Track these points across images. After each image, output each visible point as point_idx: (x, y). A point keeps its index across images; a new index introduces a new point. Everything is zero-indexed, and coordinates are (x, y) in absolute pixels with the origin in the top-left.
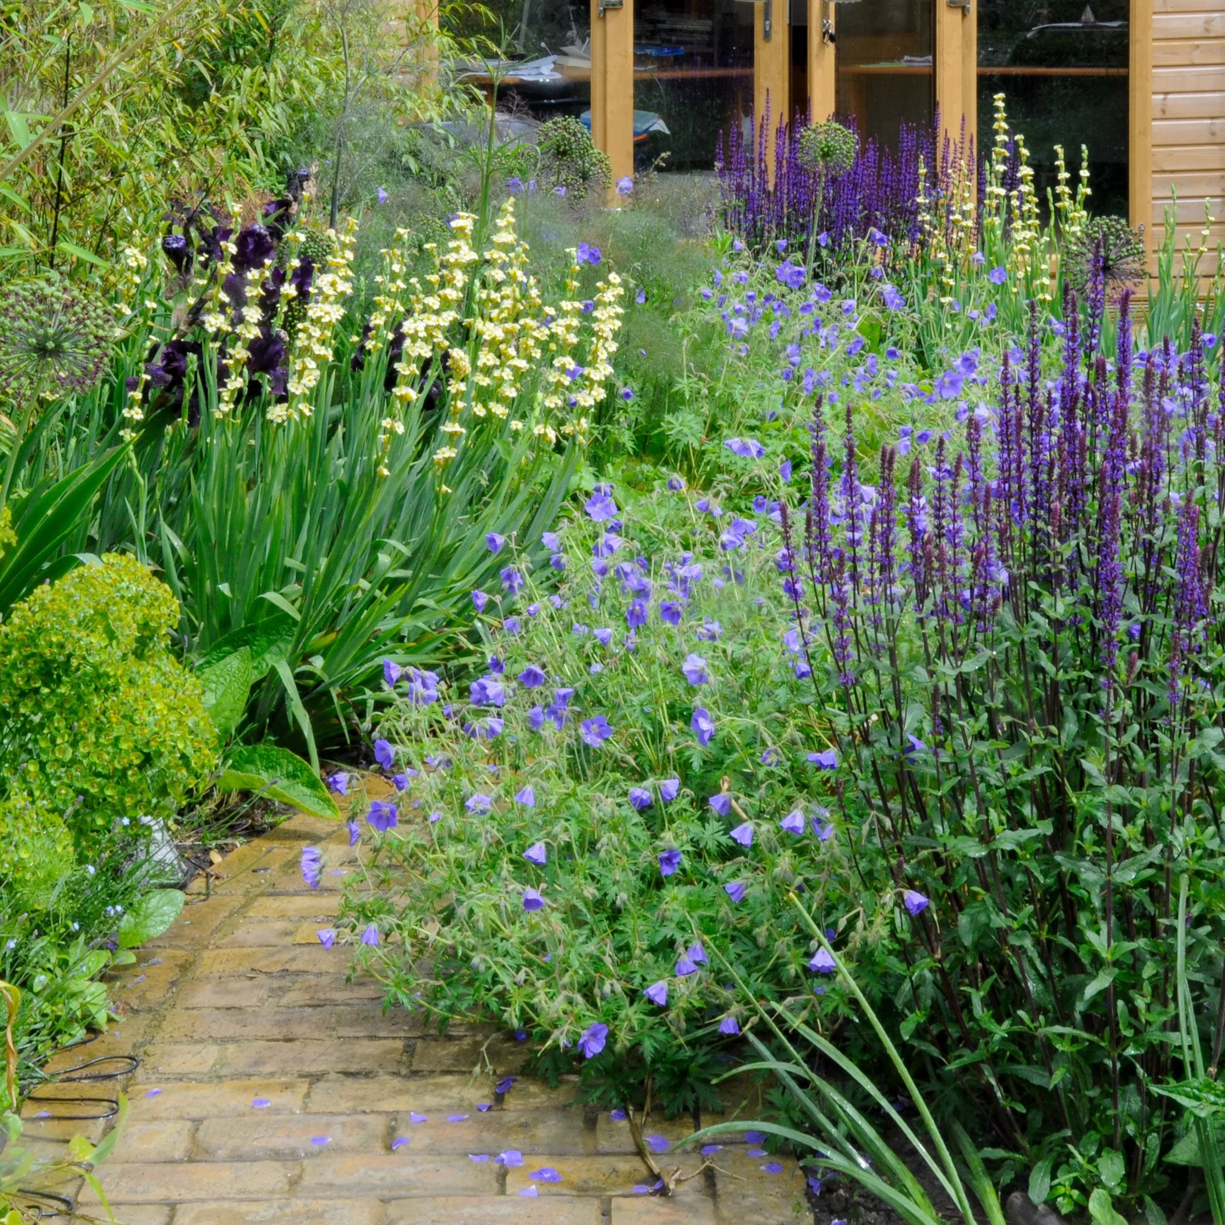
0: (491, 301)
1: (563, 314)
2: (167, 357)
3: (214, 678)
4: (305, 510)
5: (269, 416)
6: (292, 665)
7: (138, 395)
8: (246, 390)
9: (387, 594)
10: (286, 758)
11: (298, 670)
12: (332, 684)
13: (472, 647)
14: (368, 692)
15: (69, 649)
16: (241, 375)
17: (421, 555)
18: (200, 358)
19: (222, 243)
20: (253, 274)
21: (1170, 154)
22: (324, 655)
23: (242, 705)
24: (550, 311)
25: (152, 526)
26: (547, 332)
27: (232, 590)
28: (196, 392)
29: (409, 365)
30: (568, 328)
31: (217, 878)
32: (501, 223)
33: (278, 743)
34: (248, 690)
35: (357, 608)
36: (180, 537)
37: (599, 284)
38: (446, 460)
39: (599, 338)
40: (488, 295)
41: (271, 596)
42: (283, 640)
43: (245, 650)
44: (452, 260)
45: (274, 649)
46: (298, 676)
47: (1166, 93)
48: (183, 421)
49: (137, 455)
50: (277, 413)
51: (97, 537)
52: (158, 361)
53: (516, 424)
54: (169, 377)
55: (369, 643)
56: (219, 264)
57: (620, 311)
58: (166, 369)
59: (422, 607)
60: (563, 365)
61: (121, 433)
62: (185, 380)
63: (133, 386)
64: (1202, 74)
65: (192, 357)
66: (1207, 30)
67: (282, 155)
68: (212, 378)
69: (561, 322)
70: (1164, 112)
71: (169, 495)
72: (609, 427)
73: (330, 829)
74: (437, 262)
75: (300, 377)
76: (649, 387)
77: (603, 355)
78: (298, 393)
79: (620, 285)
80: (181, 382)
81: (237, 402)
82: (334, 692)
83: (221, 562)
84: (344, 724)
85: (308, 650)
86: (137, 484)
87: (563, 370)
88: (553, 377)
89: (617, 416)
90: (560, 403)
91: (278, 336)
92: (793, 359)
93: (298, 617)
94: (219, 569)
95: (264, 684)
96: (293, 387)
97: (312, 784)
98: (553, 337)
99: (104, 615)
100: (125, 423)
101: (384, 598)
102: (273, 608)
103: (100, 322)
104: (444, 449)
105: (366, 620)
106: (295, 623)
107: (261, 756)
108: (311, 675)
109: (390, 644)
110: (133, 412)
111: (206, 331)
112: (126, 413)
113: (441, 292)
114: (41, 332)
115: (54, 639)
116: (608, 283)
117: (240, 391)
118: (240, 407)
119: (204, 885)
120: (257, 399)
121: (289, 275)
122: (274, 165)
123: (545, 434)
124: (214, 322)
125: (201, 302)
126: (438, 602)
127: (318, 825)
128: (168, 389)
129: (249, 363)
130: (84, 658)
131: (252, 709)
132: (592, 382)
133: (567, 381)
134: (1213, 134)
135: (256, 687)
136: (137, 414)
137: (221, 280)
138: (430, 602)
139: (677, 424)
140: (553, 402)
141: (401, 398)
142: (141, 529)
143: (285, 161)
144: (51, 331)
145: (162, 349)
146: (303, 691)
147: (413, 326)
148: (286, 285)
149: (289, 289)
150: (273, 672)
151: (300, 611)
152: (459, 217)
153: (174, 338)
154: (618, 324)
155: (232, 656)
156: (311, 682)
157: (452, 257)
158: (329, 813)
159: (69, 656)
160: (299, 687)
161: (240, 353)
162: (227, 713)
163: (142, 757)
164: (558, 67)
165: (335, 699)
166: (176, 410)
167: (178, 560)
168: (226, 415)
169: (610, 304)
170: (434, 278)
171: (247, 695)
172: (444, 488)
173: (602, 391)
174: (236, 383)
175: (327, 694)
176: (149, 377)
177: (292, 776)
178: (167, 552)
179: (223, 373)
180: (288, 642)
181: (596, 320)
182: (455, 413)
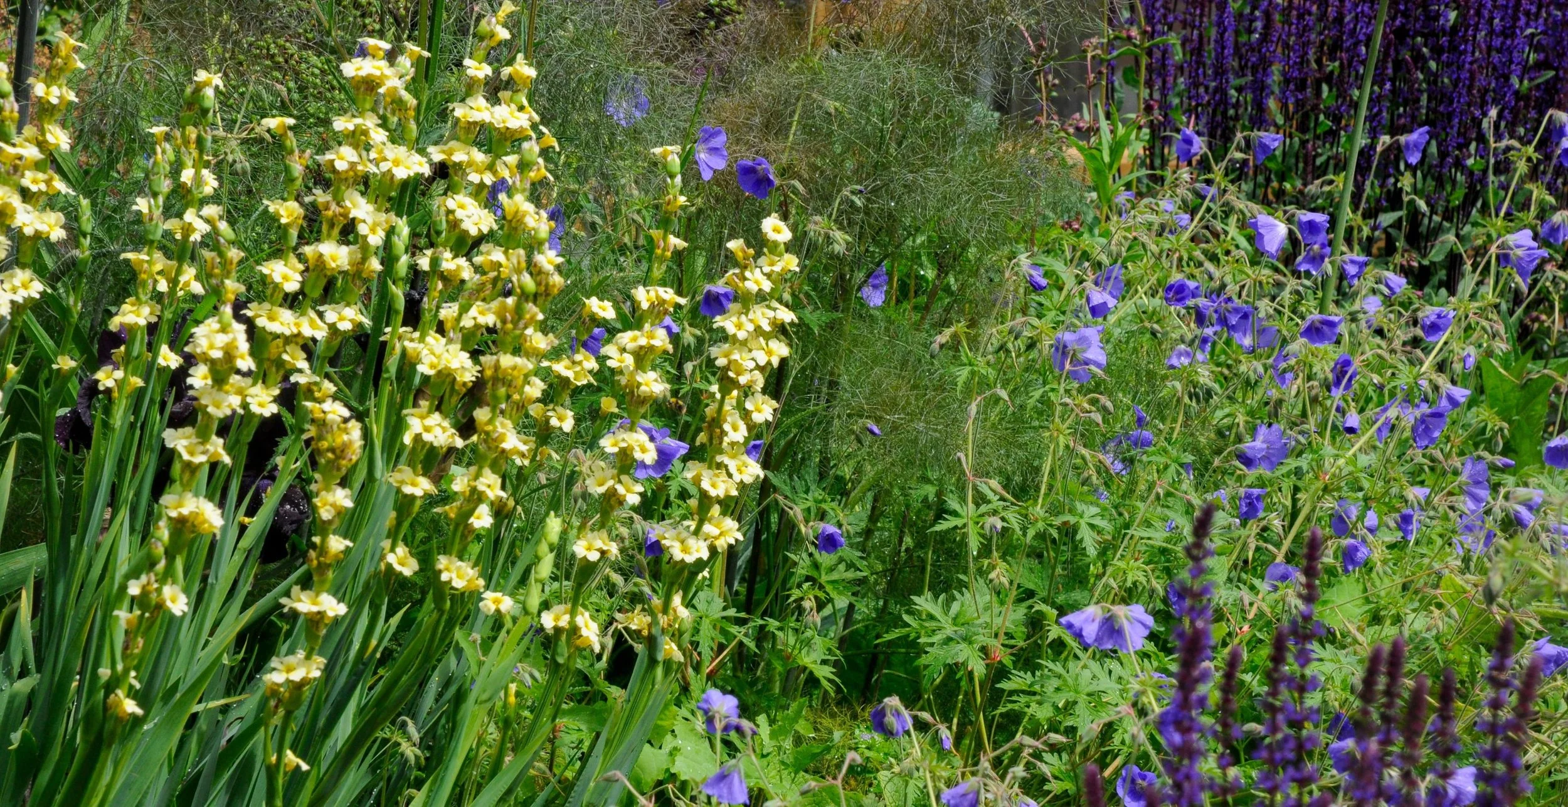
0: (445, 278)
1: (632, 319)
24: (603, 309)
26: (592, 364)
30: (642, 356)
32: (477, 72)
37: (735, 245)
38: (297, 686)
39: (727, 384)
40: (437, 263)
44: (341, 166)
53: (497, 602)
57: (787, 316)
60: (627, 452)
69: (626, 338)
72: (773, 624)
74: (297, 168)
76: (886, 529)
77: (736, 432)
79: (789, 248)
87: (625, 464)
88: (597, 480)
89: (796, 594)
90: (614, 549)
98: (606, 378)
104: (293, 660)
113: (308, 250)
116: (759, 244)
123: (574, 630)
132: (705, 500)
133: (633, 492)
140: (596, 546)
141: (180, 525)
152: (363, 53)
154: (780, 349)
157: (343, 158)
169: (761, 297)
170: (288, 211)
172: (291, 759)
173: (730, 524)
181: (723, 337)
182: (322, 567)
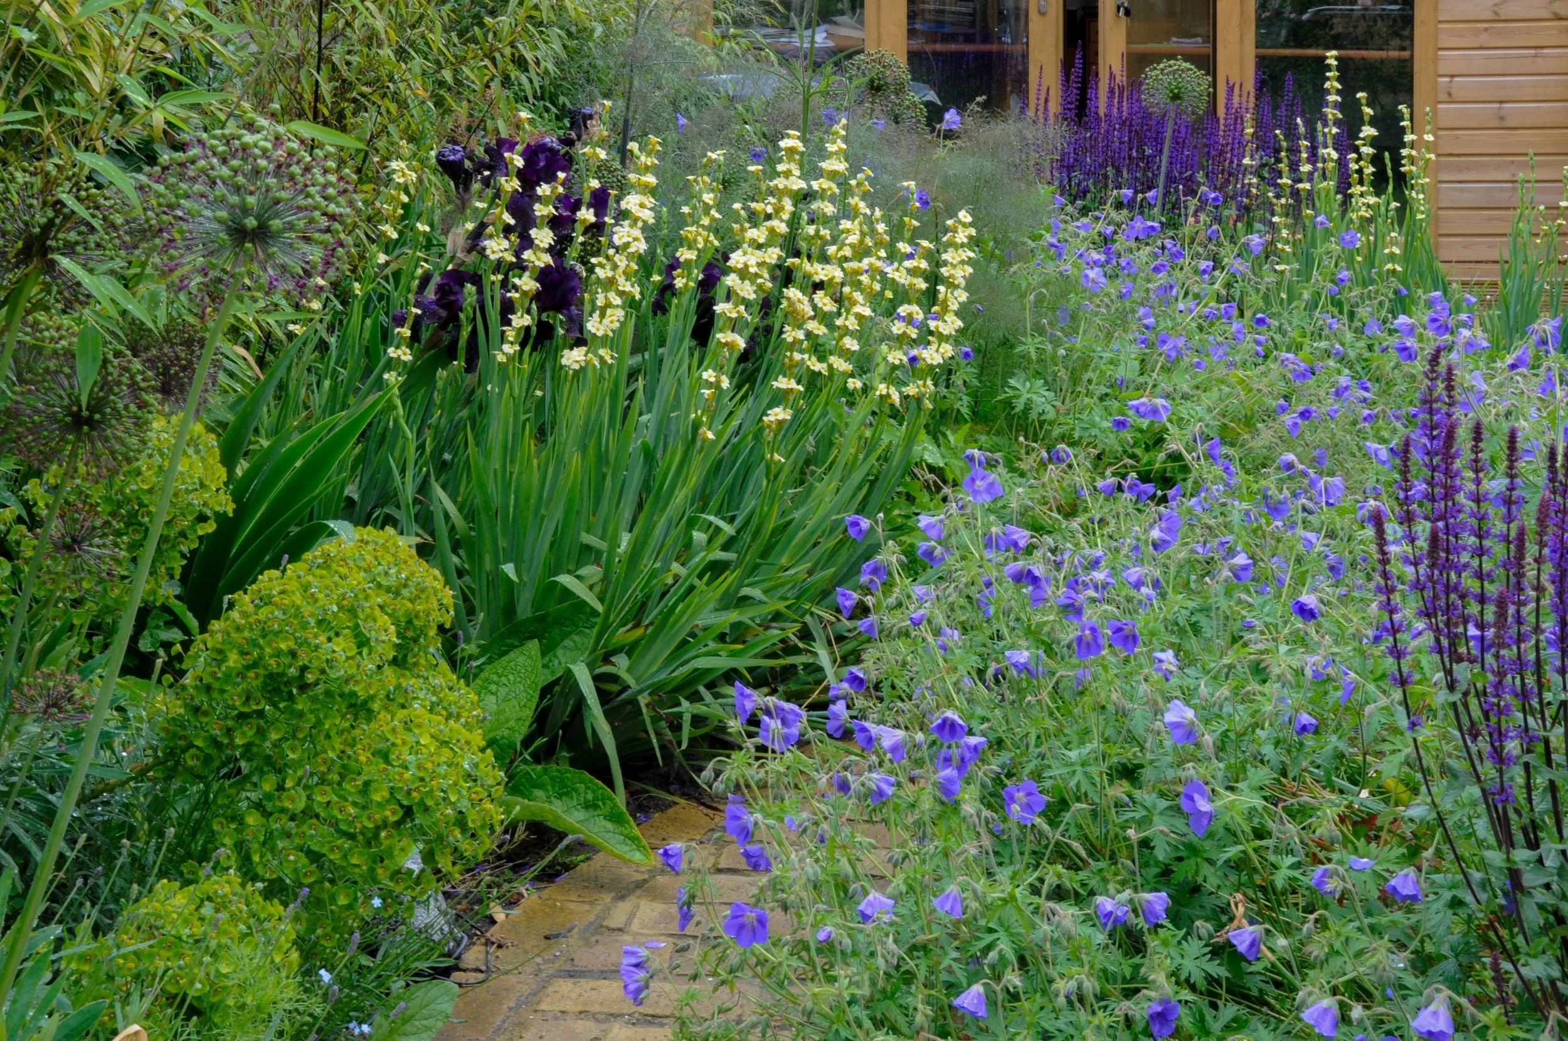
0: (821, 238)
2: (440, 289)
3: (496, 678)
4: (604, 476)
5: (564, 361)
6: (591, 666)
7: (406, 332)
8: (534, 329)
9: (708, 584)
10: (586, 783)
11: (598, 671)
12: (641, 692)
13: (801, 645)
14: (685, 704)
15: (303, 659)
16: (528, 312)
17: (747, 537)
18: (480, 291)
19: (506, 155)
20: (544, 190)
21: (1457, 137)
22: (629, 654)
23: (529, 714)
25: (424, 488)
27: (518, 572)
28: (474, 331)
29: (736, 306)
30: (917, 271)
31: (500, 946)
32: (831, 148)
33: (574, 763)
34: (537, 695)
35: (670, 599)
36: (455, 502)
37: (949, 222)
38: (780, 423)
39: (949, 285)
40: (817, 231)
41: (565, 579)
42: (580, 633)
43: (533, 646)
44: (781, 186)
45: (567, 642)
46: (597, 679)
47: (1452, 76)
48: (458, 364)
49: (404, 404)
50: (573, 358)
51: (356, 497)
52: (430, 294)
53: (854, 383)
54: (443, 313)
55: (684, 642)
56: (503, 180)
57: (972, 255)
58: (438, 302)
59: (746, 598)
60: (910, 315)
61: (386, 376)
62: (462, 316)
63: (400, 321)
64: (1490, 58)
65: (470, 288)
66: (1496, 13)
67: (562, 99)
68: (494, 313)
69: (909, 263)
70: (1450, 94)
71: (441, 453)
73: (639, 877)
74: (763, 188)
75: (603, 316)
77: (952, 306)
78: (599, 334)
79: (971, 225)
80: (457, 319)
81: (523, 345)
82: (643, 700)
83: (504, 535)
84: (654, 741)
85: (610, 648)
86: (405, 437)
87: (909, 320)
88: (898, 328)
89: (954, 378)
90: (905, 360)
91: (572, 269)
92: (1145, 322)
93: (600, 608)
94: (502, 543)
95: (557, 688)
96: (593, 326)
97: (615, 818)
99: (352, 612)
100: (390, 365)
101: (704, 587)
102: (566, 593)
103: (331, 191)
104: (777, 410)
105: (683, 613)
106: (594, 613)
107: (552, 779)
108: (614, 678)
109: (712, 645)
110: (399, 352)
111: (486, 257)
112: (392, 352)
113: (768, 224)
114: (234, 199)
115: (283, 646)
116: (958, 222)
117: (528, 329)
118: (527, 350)
119: (482, 956)
120: (547, 343)
121: (587, 197)
122: (554, 110)
123: (888, 396)
124: (497, 247)
125: (482, 226)
126: (765, 592)
127: (625, 870)
128: (443, 327)
129: (537, 297)
130: (323, 672)
131: (542, 718)
132: (940, 337)
133: (913, 333)
134: (1502, 118)
135: (546, 691)
136: (405, 354)
137: (505, 199)
138: (756, 593)
139: (1024, 391)
140: (896, 357)
141: (723, 345)
142: (409, 491)
143: (564, 105)
144: (251, 200)
145: (437, 279)
146: (604, 697)
147: (743, 259)
148: (584, 209)
149: (586, 215)
150: (569, 673)
151: (601, 600)
152: (789, 136)
153: (450, 267)
154: (970, 270)
155: (517, 651)
156: (614, 688)
157: (780, 183)
158: (638, 856)
159: (304, 669)
160: (599, 691)
161: (527, 283)
162: (512, 723)
163: (401, 813)
164: (830, 36)
165: (644, 710)
166: (451, 352)
167: (452, 529)
168: (510, 358)
169: (962, 245)
170: (760, 206)
171: (536, 700)
172: (776, 457)
173: (951, 347)
174: (521, 320)
175: (633, 702)
176: (419, 312)
177: (589, 806)
178: (439, 519)
179: (508, 307)
180: (586, 635)
181: (946, 263)
182: (791, 367)
